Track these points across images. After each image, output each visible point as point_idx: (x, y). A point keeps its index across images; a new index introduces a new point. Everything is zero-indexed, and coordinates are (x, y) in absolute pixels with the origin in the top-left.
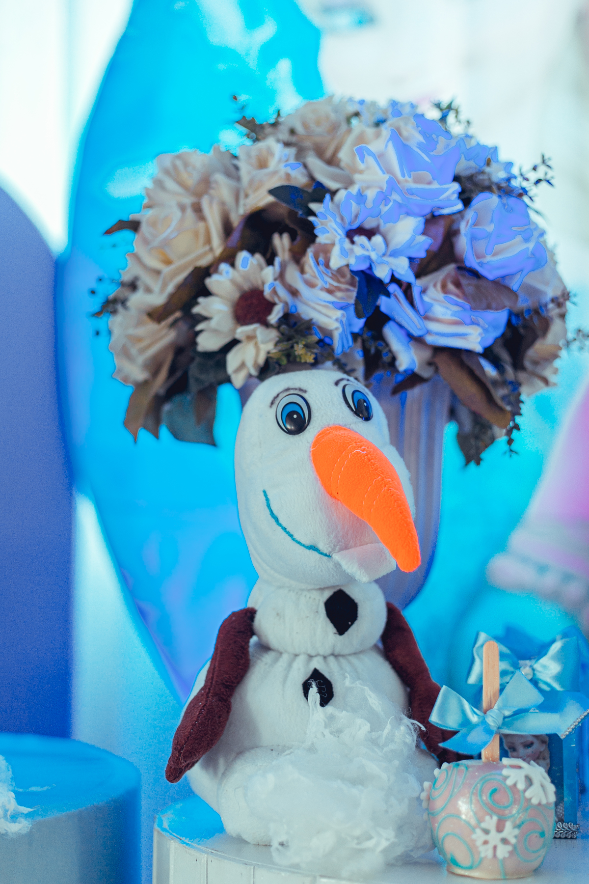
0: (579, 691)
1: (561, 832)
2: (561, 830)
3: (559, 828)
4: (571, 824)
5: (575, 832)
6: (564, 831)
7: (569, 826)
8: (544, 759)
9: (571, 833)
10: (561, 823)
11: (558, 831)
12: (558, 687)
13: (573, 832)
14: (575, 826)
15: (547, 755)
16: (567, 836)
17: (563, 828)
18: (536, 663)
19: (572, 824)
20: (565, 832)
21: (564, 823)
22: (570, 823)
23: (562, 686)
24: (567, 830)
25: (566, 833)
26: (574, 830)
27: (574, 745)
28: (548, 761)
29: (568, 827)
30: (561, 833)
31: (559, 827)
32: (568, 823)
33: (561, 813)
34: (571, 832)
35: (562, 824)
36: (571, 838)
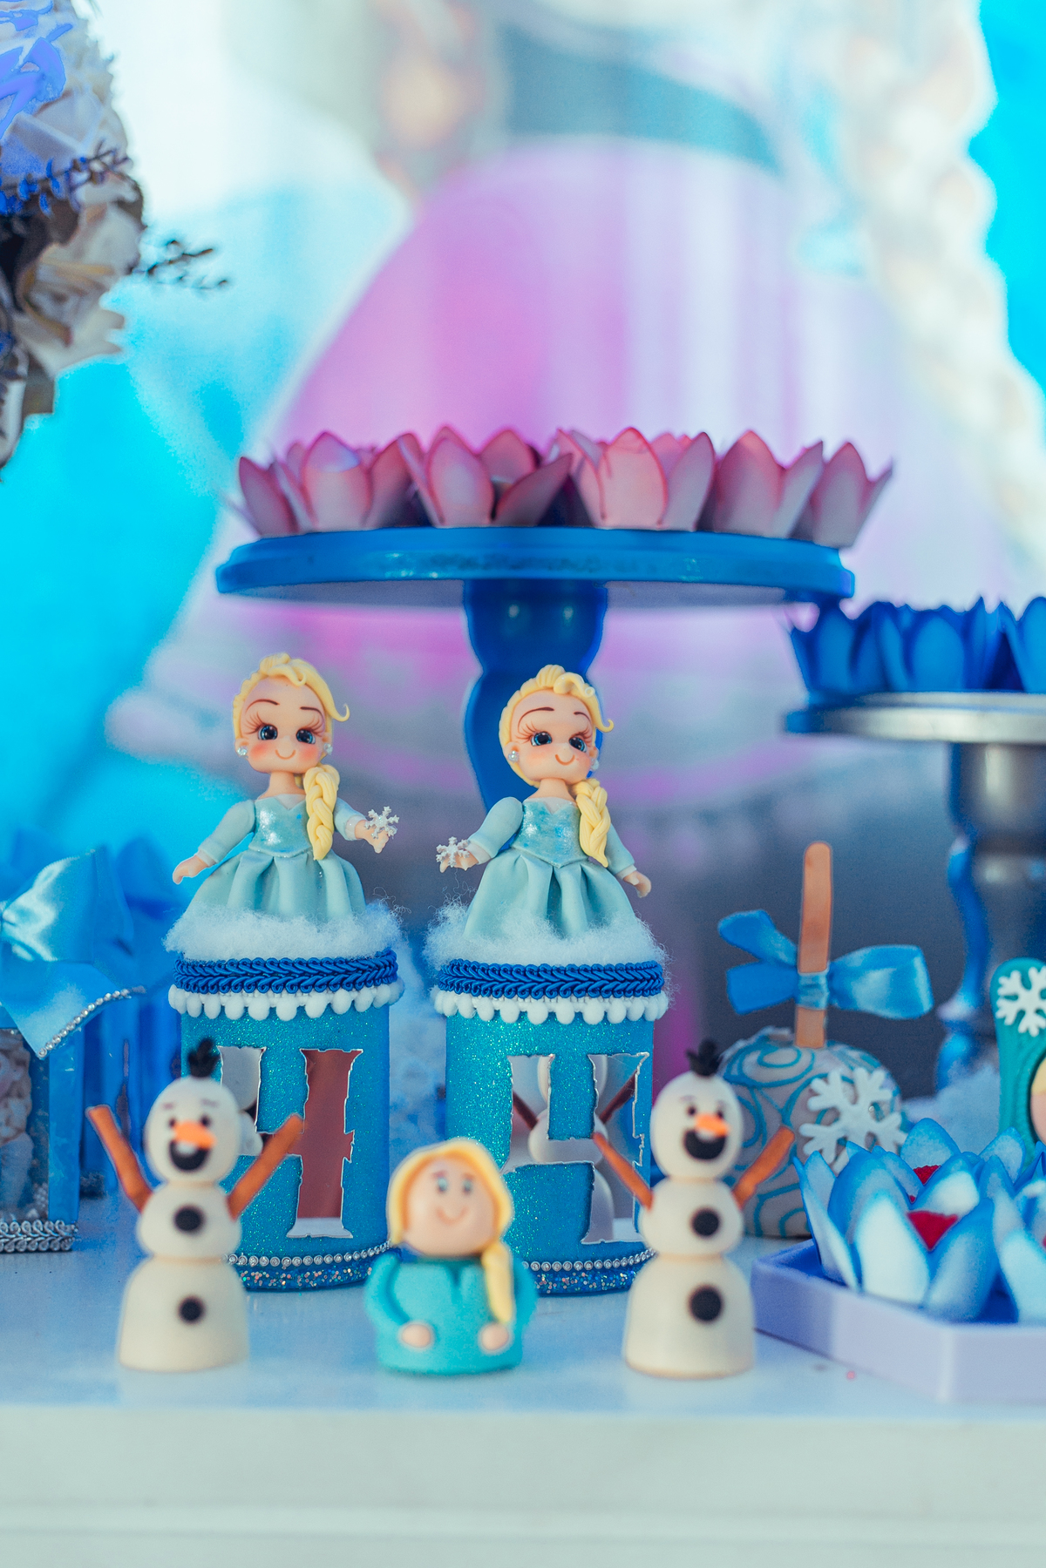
0: (89, 963)
1: (39, 1239)
2: (41, 1236)
3: (35, 1233)
4: (60, 1223)
5: (67, 1238)
6: (46, 1238)
7: (57, 1227)
8: (20, 1096)
9: (61, 1241)
10: (40, 1222)
11: (34, 1238)
12: (47, 955)
13: (63, 1240)
14: (68, 1226)
15: (26, 1088)
16: (52, 1246)
17: (44, 1232)
18: (7, 906)
19: (63, 1224)
20: (49, 1239)
21: (47, 1223)
22: (58, 1222)
23: (54, 953)
24: (51, 1236)
25: (50, 1242)
26: (64, 1234)
27: (71, 1070)
28: (28, 1100)
29: (55, 1229)
30: (39, 1242)
31: (35, 1229)
32: (54, 1223)
33: (43, 1202)
34: (59, 1239)
35: (43, 1223)
36: (61, 1250)
